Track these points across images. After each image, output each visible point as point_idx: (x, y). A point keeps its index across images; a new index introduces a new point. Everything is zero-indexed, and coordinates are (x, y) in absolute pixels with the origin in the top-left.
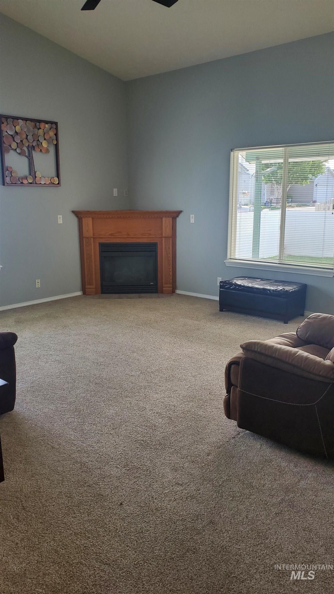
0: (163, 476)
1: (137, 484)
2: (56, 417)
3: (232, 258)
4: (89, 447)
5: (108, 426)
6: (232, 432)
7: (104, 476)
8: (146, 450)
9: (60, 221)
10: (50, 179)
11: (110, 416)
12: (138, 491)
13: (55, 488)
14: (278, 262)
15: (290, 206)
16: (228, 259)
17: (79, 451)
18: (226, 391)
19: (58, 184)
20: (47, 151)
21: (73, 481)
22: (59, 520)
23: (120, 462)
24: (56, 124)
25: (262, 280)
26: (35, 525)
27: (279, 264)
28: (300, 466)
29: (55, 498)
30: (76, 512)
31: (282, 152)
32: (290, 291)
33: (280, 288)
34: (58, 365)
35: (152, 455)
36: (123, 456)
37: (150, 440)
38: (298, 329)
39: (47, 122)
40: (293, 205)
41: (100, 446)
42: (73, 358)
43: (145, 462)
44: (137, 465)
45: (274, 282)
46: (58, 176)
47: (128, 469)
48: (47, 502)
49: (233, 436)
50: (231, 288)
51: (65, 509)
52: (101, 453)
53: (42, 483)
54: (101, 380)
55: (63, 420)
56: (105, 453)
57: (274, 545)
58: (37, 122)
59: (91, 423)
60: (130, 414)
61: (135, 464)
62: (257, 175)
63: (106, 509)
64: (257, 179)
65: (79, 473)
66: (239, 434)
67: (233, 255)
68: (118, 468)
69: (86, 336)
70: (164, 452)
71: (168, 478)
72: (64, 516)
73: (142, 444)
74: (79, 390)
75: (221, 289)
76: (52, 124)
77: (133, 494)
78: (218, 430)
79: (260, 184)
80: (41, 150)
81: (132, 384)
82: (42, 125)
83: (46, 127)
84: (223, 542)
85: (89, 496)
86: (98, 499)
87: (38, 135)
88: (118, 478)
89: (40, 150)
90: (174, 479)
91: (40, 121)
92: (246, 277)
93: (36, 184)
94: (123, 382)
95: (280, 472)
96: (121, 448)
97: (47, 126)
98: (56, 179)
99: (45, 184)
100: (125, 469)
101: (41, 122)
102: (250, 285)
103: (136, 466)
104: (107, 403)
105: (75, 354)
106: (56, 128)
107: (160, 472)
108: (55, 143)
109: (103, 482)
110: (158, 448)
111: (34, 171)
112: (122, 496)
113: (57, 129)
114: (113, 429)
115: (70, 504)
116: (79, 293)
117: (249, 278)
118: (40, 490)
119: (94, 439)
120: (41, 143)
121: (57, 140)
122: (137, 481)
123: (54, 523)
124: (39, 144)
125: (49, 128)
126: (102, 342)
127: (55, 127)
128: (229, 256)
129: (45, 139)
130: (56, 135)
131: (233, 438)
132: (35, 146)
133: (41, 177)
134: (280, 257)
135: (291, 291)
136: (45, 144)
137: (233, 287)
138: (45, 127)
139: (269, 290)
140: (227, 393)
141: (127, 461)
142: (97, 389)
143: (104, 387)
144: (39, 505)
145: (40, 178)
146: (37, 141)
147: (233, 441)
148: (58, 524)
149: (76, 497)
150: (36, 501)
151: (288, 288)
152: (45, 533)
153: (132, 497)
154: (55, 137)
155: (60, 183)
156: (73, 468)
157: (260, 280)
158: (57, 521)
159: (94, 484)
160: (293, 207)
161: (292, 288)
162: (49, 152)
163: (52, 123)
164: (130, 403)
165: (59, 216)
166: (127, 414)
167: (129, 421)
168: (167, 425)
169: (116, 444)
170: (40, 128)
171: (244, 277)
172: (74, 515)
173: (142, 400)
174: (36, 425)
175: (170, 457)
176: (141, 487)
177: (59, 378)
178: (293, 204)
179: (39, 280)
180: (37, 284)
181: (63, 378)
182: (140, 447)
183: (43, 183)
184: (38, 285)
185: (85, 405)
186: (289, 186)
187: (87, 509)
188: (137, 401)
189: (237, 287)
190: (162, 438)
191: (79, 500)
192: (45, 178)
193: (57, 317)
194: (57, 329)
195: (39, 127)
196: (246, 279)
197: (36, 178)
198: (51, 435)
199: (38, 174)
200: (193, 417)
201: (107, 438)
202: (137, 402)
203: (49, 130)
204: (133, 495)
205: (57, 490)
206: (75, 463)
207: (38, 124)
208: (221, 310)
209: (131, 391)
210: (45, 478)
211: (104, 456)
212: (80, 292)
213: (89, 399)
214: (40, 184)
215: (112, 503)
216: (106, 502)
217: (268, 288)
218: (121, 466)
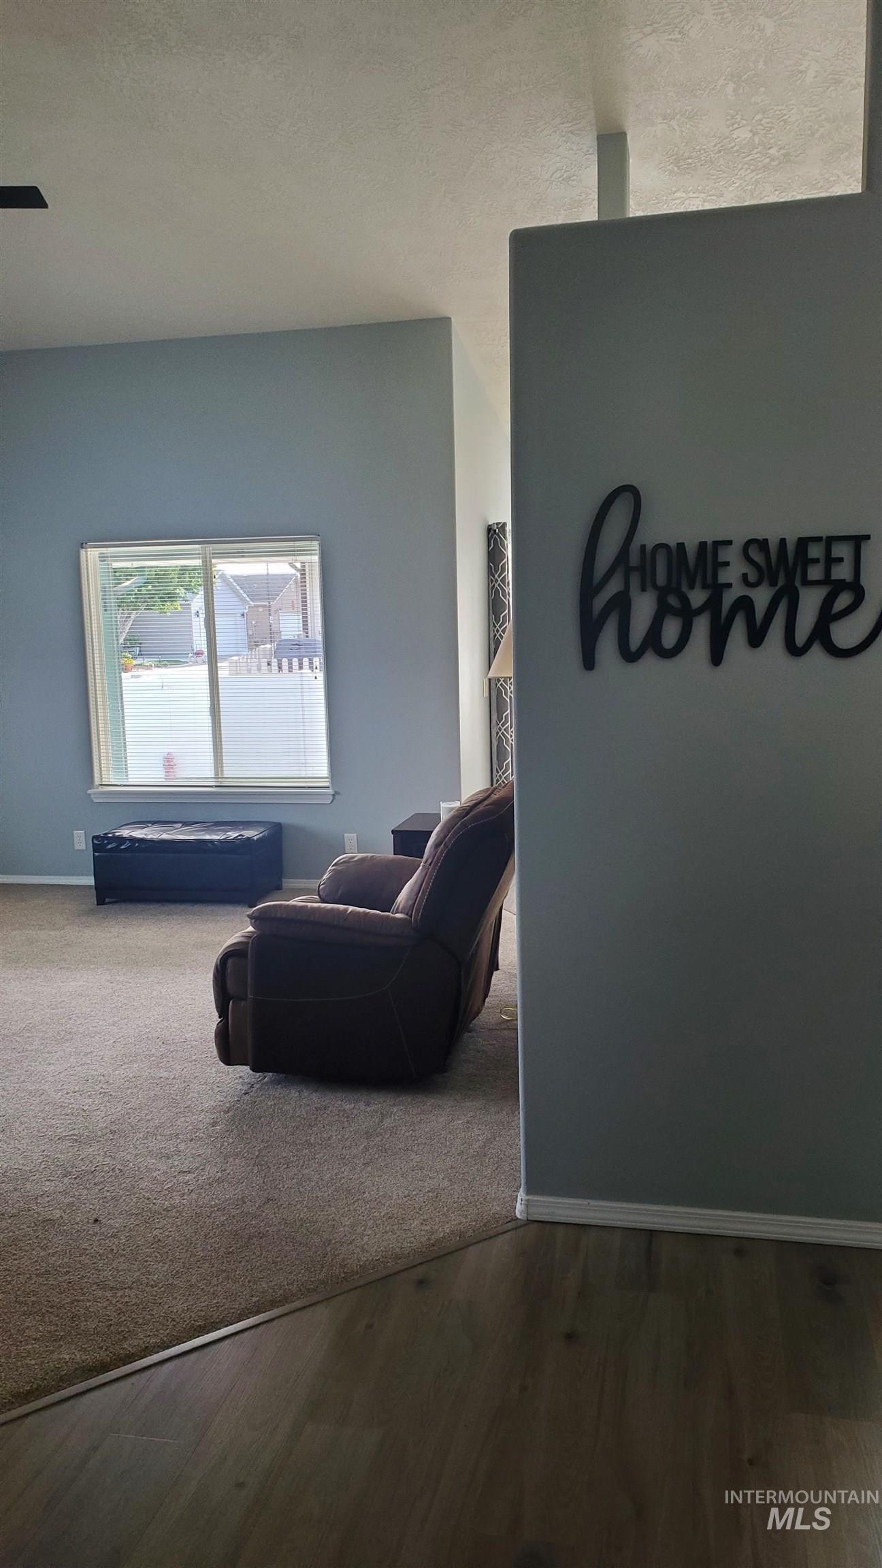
3: (104, 783)
6: (239, 1087)
14: (214, 784)
15: (141, 665)
16: (95, 787)
18: (217, 1014)
25: (185, 824)
27: (216, 786)
28: (374, 1103)
31: (199, 554)
32: (255, 838)
33: (233, 835)
38: (319, 886)
40: (148, 664)
45: (213, 825)
49: (243, 1092)
50: (123, 847)
57: (377, 1197)
62: (105, 595)
64: (105, 603)
66: (252, 1087)
67: (106, 776)
75: (96, 854)
78: (212, 1089)
79: (109, 618)
84: (300, 1214)
92: (149, 822)
95: (347, 1117)
102: (165, 836)
117: (154, 823)
128: (97, 781)
131: (245, 1094)
134: (216, 773)
135: (258, 839)
137: (128, 844)
139: (212, 842)
140: (220, 1018)
147: (247, 1097)
151: (249, 833)
157: (180, 825)
160: (149, 667)
161: (257, 833)
168: (108, 1104)
171: (145, 823)
178: (147, 661)
186: (133, 616)
189: (137, 845)
196: (150, 825)
200: (151, 1083)
208: (101, 901)
217: (207, 837)
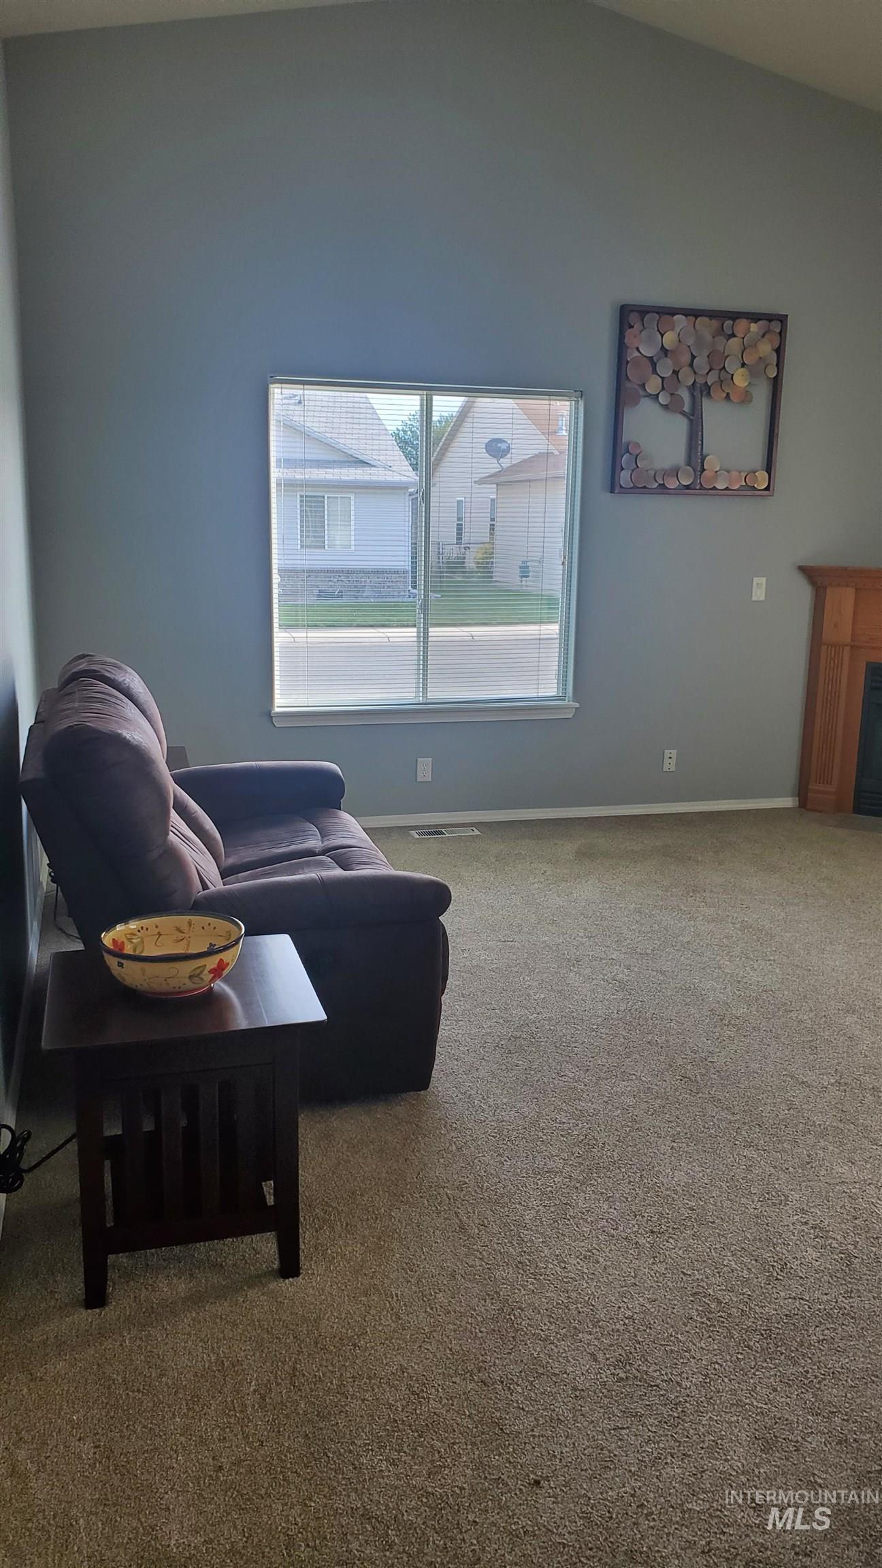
0: (714, 1449)
1: (620, 1440)
2: (522, 1143)
4: (555, 1262)
5: (643, 1217)
7: (541, 1370)
8: (710, 1337)
9: (759, 594)
10: (743, 475)
11: (667, 1189)
12: (608, 1464)
13: (398, 1349)
17: (520, 1265)
19: (767, 489)
20: (746, 398)
21: (451, 1350)
22: (350, 1452)
23: (611, 1345)
24: (782, 320)
26: (289, 1437)
29: (381, 1379)
30: (405, 1449)
34: (613, 994)
35: (719, 1361)
36: (631, 1328)
37: (741, 1306)
39: (755, 317)
41: (586, 1271)
42: (664, 986)
43: (684, 1375)
44: (655, 1374)
46: (769, 468)
47: (622, 1375)
48: (354, 1381)
51: (385, 1425)
52: (573, 1295)
53: (375, 1320)
54: (704, 1071)
55: (534, 1157)
56: (587, 1298)
58: (725, 318)
59: (602, 1193)
60: (727, 1204)
61: (650, 1370)
63: (486, 1478)
65: (481, 1332)
68: (596, 1360)
69: (735, 928)
70: (765, 1365)
71: (726, 1460)
72: (369, 1444)
73: (710, 1312)
74: (625, 1083)
76: (770, 321)
77: (588, 1466)
80: (728, 394)
81: (789, 1110)
82: (742, 324)
83: (751, 330)
85: (467, 1413)
86: (483, 1433)
87: (726, 354)
88: (578, 1393)
89: (725, 395)
90: (743, 1473)
91: (735, 316)
93: (702, 488)
94: (764, 1096)
96: (640, 1299)
97: (754, 327)
98: (762, 476)
99: (727, 489)
100: (613, 1374)
101: (741, 318)
103: (652, 1377)
104: (681, 1145)
105: (676, 974)
106: (780, 333)
107: (713, 1429)
108: (772, 373)
109: (529, 1388)
110: (751, 1344)
111: (702, 455)
112: (555, 1456)
113: (782, 334)
114: (652, 1232)
115: (403, 1416)
116: (788, 802)
118: (360, 1341)
119: (582, 1244)
120: (730, 376)
121: (779, 365)
122: (628, 1428)
123: (334, 1453)
124: (726, 378)
125: (761, 333)
126: (772, 958)
127: (779, 330)
129: (743, 365)
130: (779, 351)
132: (712, 384)
133: (717, 469)
136: (740, 379)
138: (748, 330)
141: (633, 1350)
142: (677, 1093)
143: (700, 1095)
144: (332, 1384)
145: (716, 472)
146: (721, 370)
148: (343, 1461)
149: (432, 1402)
150: (330, 1368)
152: (296, 1472)
153: (583, 1473)
154: (775, 355)
155: (771, 489)
156: (475, 1310)
158: (345, 1451)
159: (502, 1382)
162: (750, 401)
163: (770, 318)
164: (749, 1169)
165: (756, 580)
166: (719, 1199)
167: (713, 1223)
169: (633, 1281)
170: (733, 335)
172: (395, 1455)
173: (791, 1170)
174: (460, 1149)
175: (775, 1390)
176: (626, 1451)
177: (594, 1033)
179: (675, 751)
180: (667, 761)
181: (604, 1036)
182: (699, 1319)
183: (720, 486)
184: (670, 765)
185: (616, 1133)
187: (439, 1452)
188: (775, 1167)
190: (786, 1315)
191: (435, 1413)
192: (728, 472)
193: (690, 858)
194: (669, 894)
195: (730, 333)
197: (705, 472)
198: (479, 1191)
199: (712, 463)
201: (619, 1253)
202: (773, 1171)
203: (760, 338)
204: (586, 1470)
205: (398, 1356)
206: (488, 1295)
207: (728, 323)
209: (772, 1131)
210: (392, 1310)
211: (579, 1305)
212: (791, 799)
213: (638, 1119)
214: (714, 488)
215: (515, 1467)
216: (500, 1455)
218: (608, 1359)
